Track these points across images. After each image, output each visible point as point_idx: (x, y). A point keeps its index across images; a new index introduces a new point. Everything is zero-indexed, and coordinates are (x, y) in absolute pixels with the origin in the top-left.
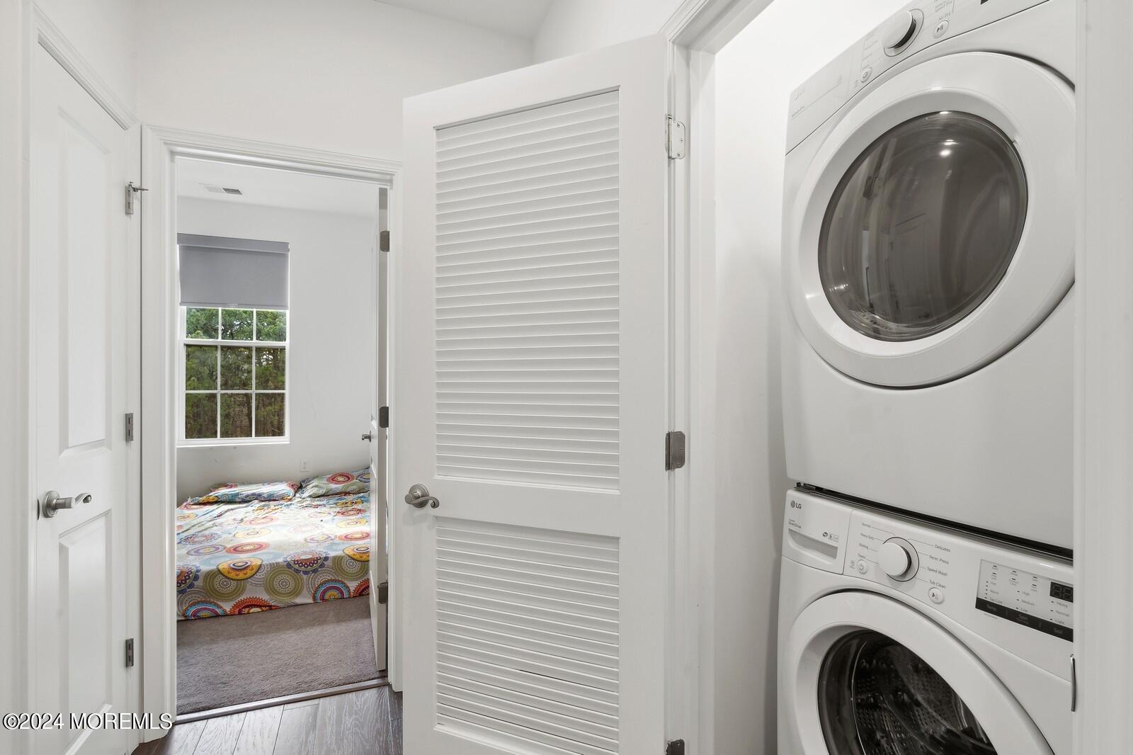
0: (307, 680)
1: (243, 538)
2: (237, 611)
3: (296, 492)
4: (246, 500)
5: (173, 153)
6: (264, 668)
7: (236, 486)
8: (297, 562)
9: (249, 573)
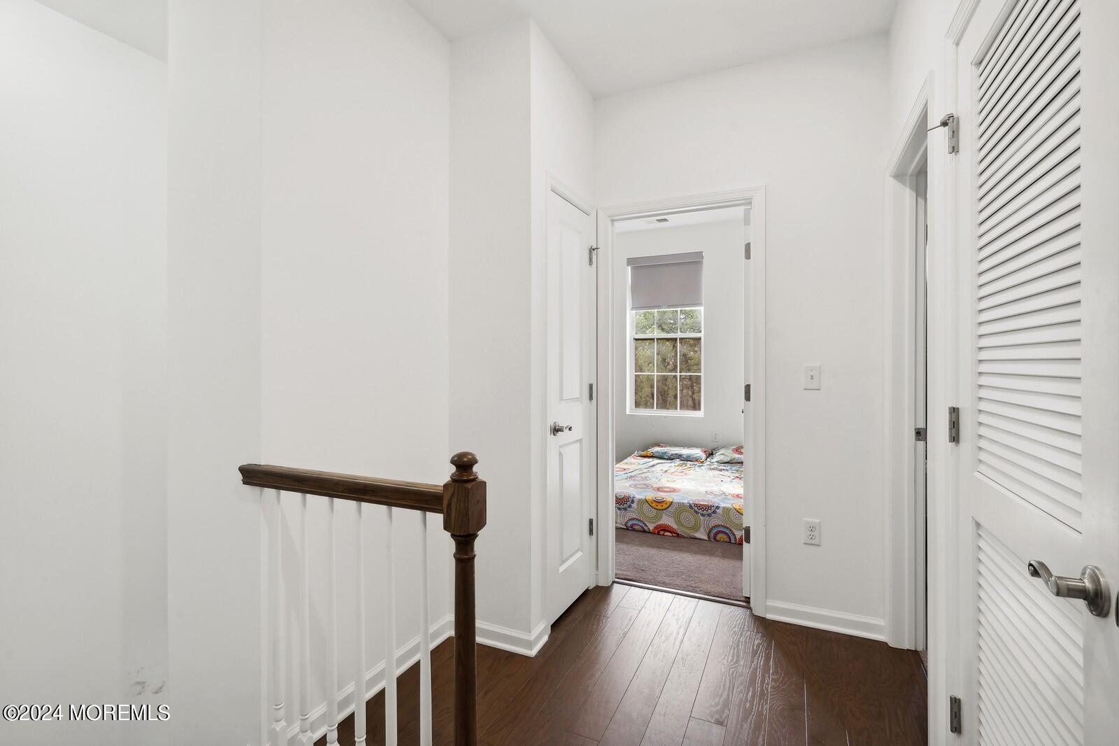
0: (693, 585)
1: (665, 482)
2: (656, 531)
3: (707, 457)
4: (671, 458)
5: (613, 221)
6: (667, 570)
7: (666, 447)
8: (696, 505)
9: (665, 506)
